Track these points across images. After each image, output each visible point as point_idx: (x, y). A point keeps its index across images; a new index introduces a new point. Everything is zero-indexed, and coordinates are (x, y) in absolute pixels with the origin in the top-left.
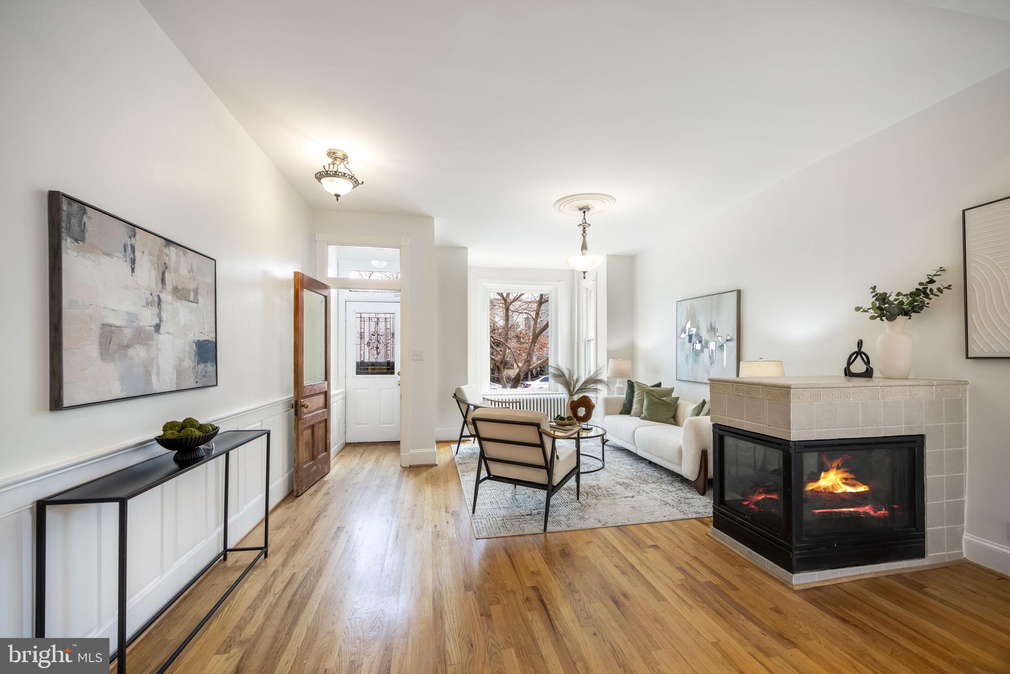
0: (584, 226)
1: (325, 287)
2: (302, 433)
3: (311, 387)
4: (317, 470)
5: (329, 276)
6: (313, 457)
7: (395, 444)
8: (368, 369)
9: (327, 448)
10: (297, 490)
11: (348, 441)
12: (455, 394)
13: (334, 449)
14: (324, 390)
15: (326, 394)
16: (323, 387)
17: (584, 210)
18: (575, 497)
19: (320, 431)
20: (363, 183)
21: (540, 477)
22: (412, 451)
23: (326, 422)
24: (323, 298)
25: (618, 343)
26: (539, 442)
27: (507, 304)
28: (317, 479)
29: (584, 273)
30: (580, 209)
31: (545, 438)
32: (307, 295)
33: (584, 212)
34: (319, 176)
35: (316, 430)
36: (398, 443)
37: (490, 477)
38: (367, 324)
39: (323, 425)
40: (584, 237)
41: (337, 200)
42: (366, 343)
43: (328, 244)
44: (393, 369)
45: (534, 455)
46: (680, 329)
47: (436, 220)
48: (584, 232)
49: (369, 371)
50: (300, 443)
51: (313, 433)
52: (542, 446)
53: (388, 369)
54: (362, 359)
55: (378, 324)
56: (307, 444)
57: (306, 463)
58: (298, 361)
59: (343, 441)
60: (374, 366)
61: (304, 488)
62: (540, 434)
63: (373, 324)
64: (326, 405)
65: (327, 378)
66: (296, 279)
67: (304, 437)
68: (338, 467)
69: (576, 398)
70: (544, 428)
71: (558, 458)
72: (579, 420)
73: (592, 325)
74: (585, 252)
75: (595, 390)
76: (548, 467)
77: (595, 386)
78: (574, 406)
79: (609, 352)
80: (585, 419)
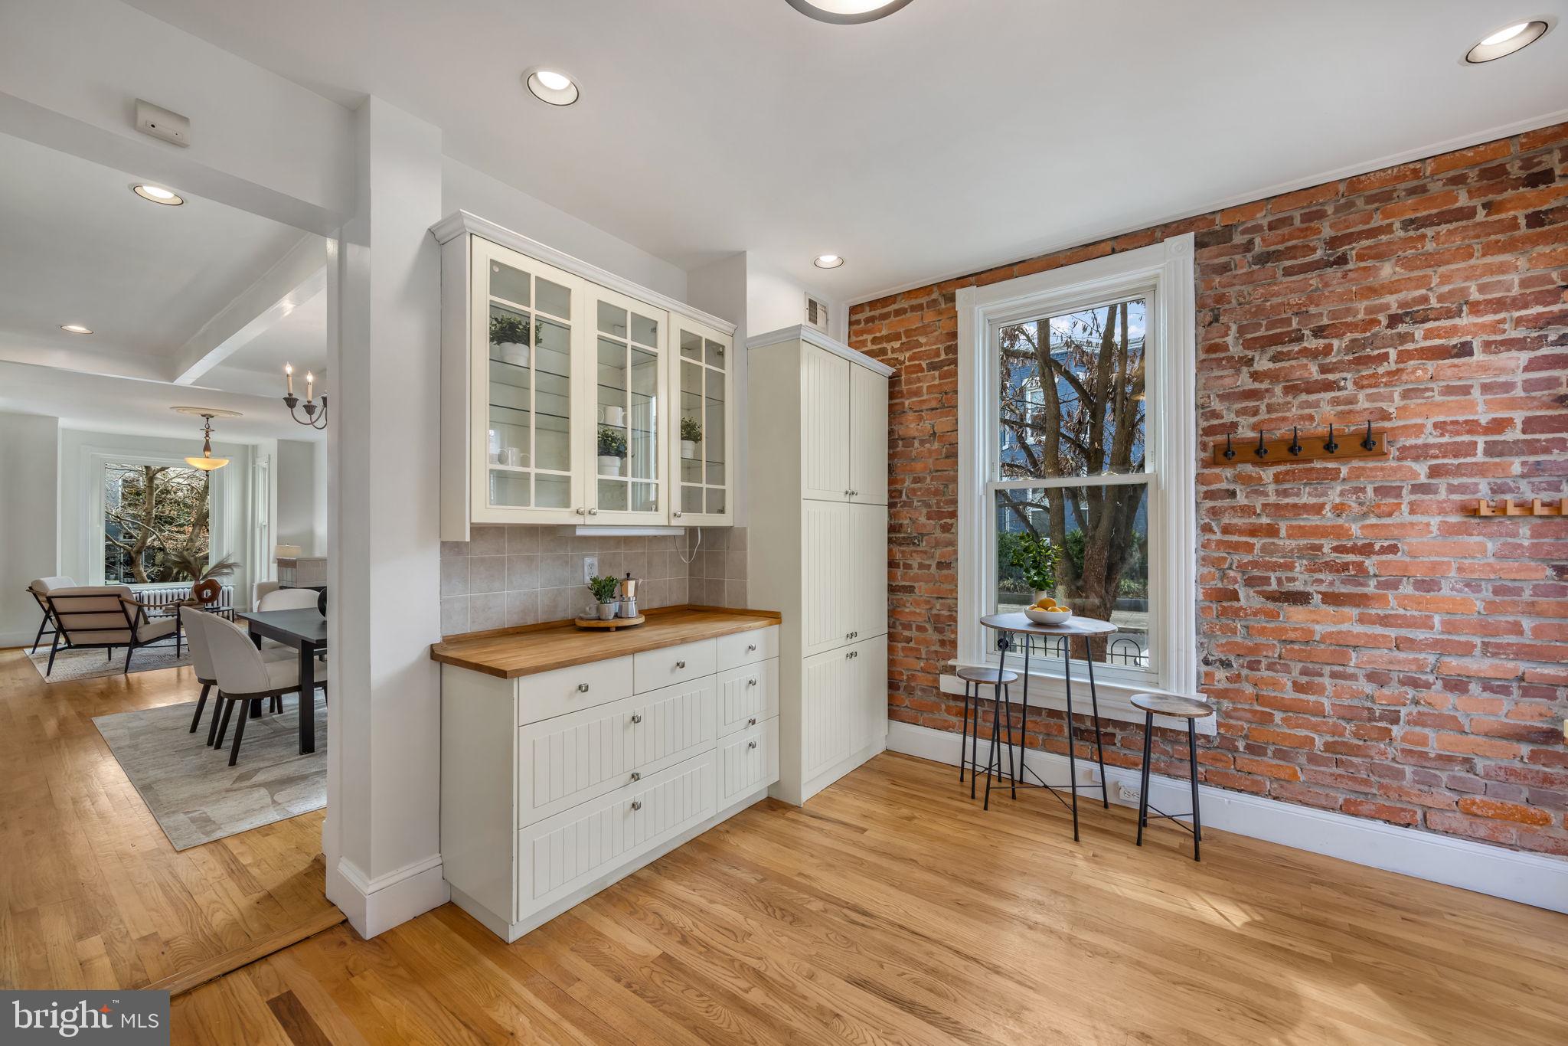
0: (208, 431)
12: (31, 588)
17: (208, 417)
18: (175, 658)
21: (126, 637)
25: (292, 530)
26: (120, 609)
27: (151, 472)
29: (207, 471)
30: (203, 416)
31: (127, 606)
37: (71, 647)
40: (207, 441)
45: (119, 620)
48: (207, 436)
52: (124, 611)
62: (122, 603)
69: (202, 582)
70: (125, 596)
71: (147, 623)
72: (202, 600)
73: (264, 510)
74: (207, 453)
75: (227, 574)
76: (133, 627)
77: (225, 571)
78: (198, 590)
79: (279, 538)
80: (212, 599)
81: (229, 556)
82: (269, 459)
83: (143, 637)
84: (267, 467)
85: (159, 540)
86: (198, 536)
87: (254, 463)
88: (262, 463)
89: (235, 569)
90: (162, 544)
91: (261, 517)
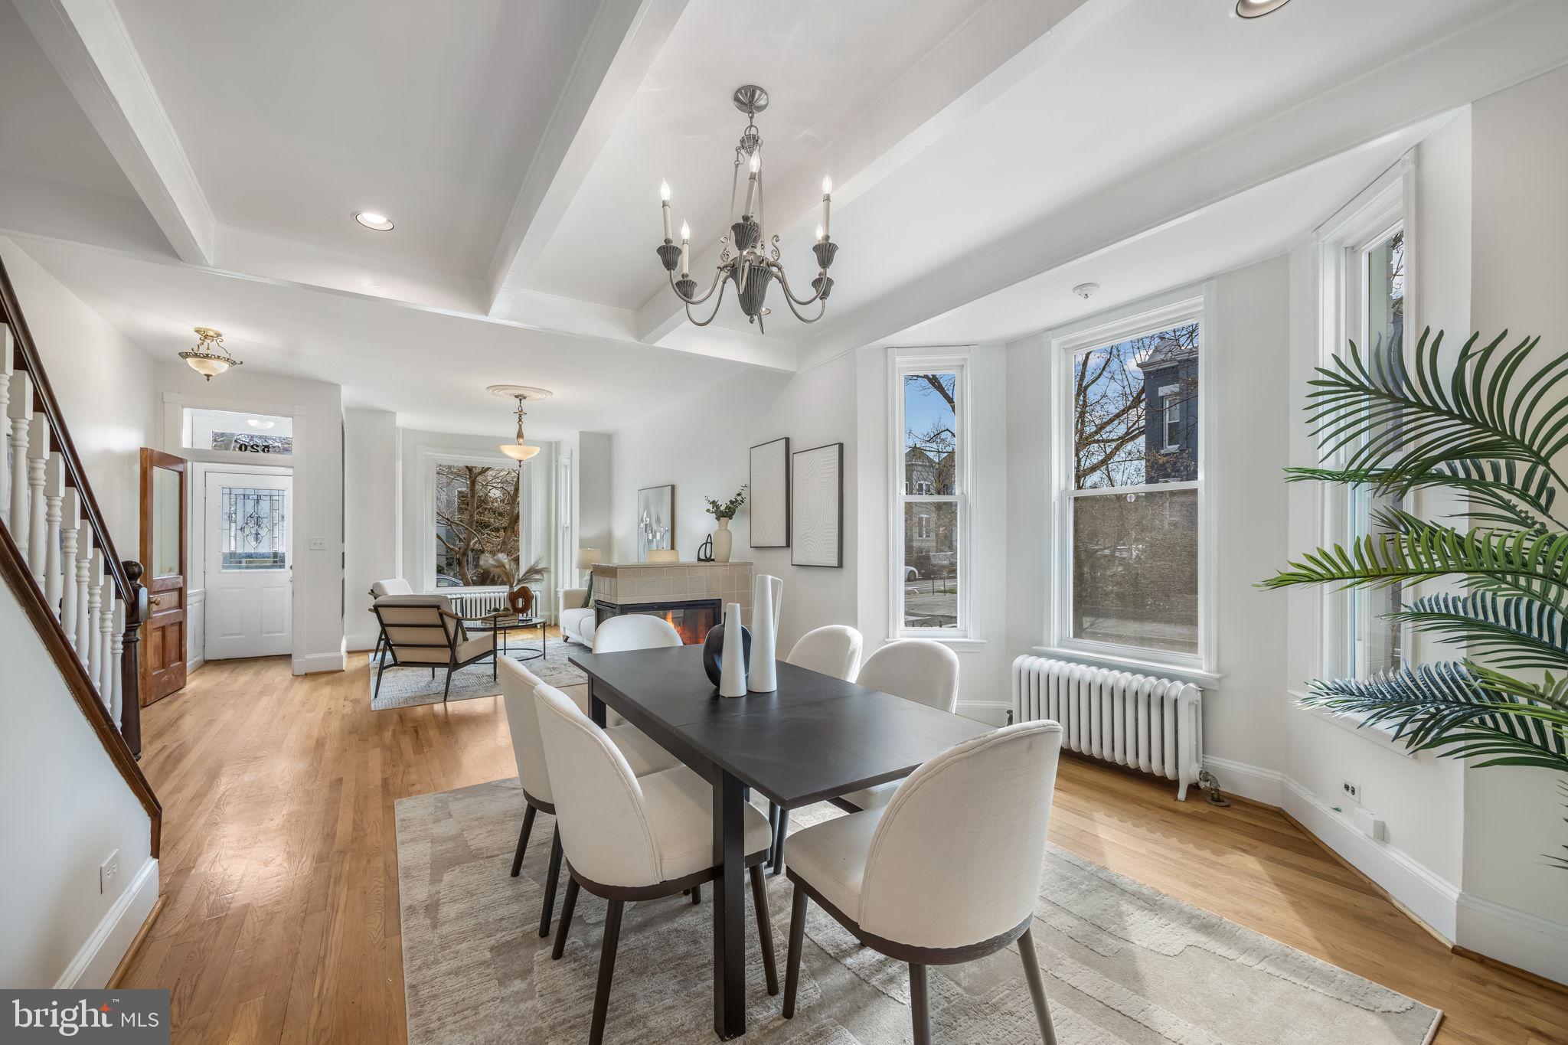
0: (521, 415)
1: (181, 461)
2: (151, 634)
3: (161, 582)
4: (169, 681)
5: (184, 446)
6: (164, 664)
7: (287, 657)
8: (240, 562)
9: (181, 657)
10: (145, 699)
11: (208, 658)
12: (372, 590)
13: (190, 663)
14: (179, 586)
15: (181, 592)
16: (177, 583)
17: (520, 398)
18: (493, 680)
19: (172, 635)
20: (242, 363)
21: (444, 656)
22: (308, 657)
23: (181, 625)
24: (176, 476)
25: (593, 531)
26: (440, 623)
27: (473, 476)
28: (169, 691)
29: (520, 461)
30: (516, 397)
31: (446, 618)
32: (158, 473)
33: (520, 400)
34: (185, 355)
35: (168, 633)
36: (290, 656)
37: (396, 663)
38: (240, 504)
39: (176, 628)
40: (520, 426)
41: (208, 380)
42: (239, 527)
43: (183, 407)
44: (283, 561)
45: (437, 636)
46: (640, 520)
47: (342, 386)
48: (520, 420)
49: (244, 564)
50: (149, 646)
51: (164, 636)
52: (444, 626)
53: (275, 562)
54: (232, 549)
55: (258, 503)
56: (156, 647)
57: (155, 669)
58: (146, 551)
59: (200, 658)
60: (250, 558)
61: (153, 698)
62: (441, 615)
63: (250, 504)
64: (181, 604)
65: (182, 570)
66: (143, 456)
67: (153, 639)
68: (194, 684)
69: (516, 589)
70: (445, 608)
71: (465, 639)
72: (517, 611)
73: (568, 510)
74: (521, 440)
75: (537, 580)
76: (452, 645)
77: (538, 577)
78: (513, 598)
79: (581, 541)
80: (524, 610)
81: (537, 563)
82: (572, 454)
83: (462, 658)
84: (569, 464)
85: (480, 543)
86: (509, 538)
87: (557, 461)
88: (564, 460)
89: (544, 575)
90: (482, 546)
91: (564, 519)
